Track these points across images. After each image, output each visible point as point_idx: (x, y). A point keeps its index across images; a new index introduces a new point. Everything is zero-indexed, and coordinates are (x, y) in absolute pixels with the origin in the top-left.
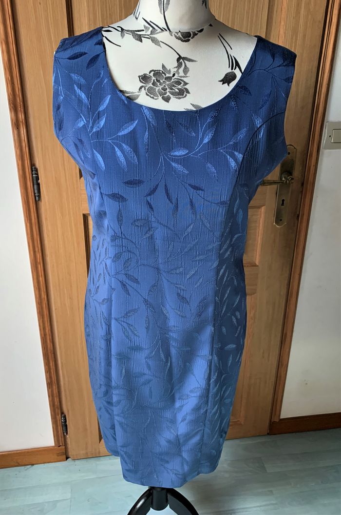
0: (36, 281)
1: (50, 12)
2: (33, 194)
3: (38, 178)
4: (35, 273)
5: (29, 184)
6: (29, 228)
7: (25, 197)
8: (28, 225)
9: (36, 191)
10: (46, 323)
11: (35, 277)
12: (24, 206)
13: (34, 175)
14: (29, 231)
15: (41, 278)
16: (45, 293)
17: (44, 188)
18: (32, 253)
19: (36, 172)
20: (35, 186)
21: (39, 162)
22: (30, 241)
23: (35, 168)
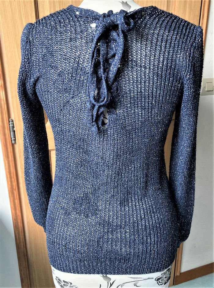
0: (12, 203)
1: (22, 6)
2: (10, 139)
3: (13, 127)
4: (12, 198)
5: (7, 131)
6: (7, 165)
7: (4, 142)
8: (7, 162)
9: (12, 137)
10: (21, 233)
11: (12, 201)
12: (4, 148)
13: (10, 125)
14: (7, 167)
15: (16, 201)
16: (20, 211)
17: (18, 134)
18: (9, 183)
19: (12, 123)
20: (12, 133)
21: (14, 115)
22: (8, 174)
23: (11, 120)
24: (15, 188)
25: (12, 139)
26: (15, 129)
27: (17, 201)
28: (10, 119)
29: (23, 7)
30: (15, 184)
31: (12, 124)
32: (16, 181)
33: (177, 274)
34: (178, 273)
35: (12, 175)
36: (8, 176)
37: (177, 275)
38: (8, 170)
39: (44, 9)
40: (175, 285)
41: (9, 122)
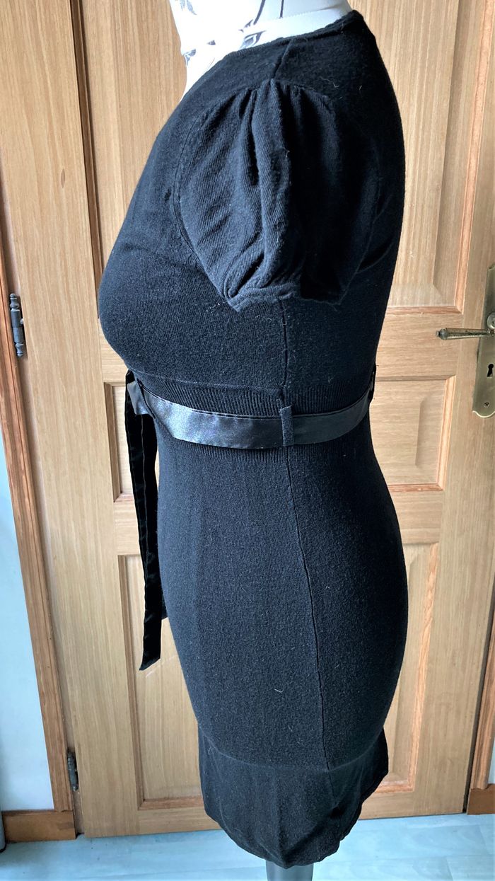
2: (11, 345)
3: (20, 315)
4: (15, 491)
5: (4, 327)
9: (17, 340)
13: (13, 310)
15: (27, 500)
17: (32, 334)
18: (10, 452)
19: (17, 305)
20: (15, 330)
21: (22, 285)
22: (6, 430)
23: (14, 297)
24: (23, 468)
25: (17, 345)
26: (23, 320)
27: (29, 501)
28: (12, 295)
29: (42, 10)
30: (23, 458)
31: (16, 307)
32: (24, 450)
33: (475, 785)
34: (479, 782)
35: (17, 435)
36: (7, 436)
37: (479, 787)
38: (6, 421)
39: (97, 14)
40: (468, 814)
41: (10, 302)
